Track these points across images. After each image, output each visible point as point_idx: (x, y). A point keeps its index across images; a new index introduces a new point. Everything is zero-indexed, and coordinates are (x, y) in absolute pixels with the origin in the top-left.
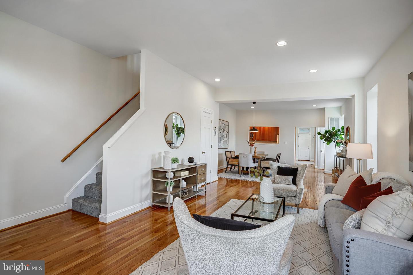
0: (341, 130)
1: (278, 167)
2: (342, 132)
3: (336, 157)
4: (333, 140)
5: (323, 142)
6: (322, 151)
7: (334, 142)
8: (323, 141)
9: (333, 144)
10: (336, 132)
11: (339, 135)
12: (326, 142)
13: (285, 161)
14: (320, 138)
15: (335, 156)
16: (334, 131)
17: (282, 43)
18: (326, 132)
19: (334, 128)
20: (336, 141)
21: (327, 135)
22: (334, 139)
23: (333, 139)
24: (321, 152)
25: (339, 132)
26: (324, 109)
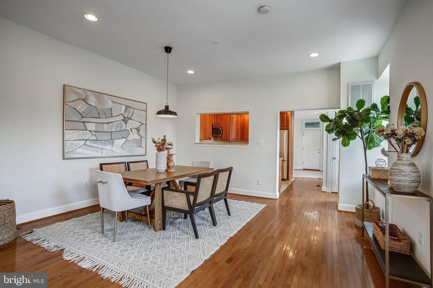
0: (379, 106)
2: (382, 112)
3: (365, 180)
4: (360, 134)
5: (334, 140)
6: (334, 158)
7: (362, 138)
8: (333, 135)
9: (357, 143)
10: (368, 111)
11: (375, 119)
12: (341, 139)
13: (259, 179)
14: (326, 130)
15: (363, 175)
16: (361, 111)
18: (342, 115)
19: (361, 103)
20: (365, 136)
21: (345, 121)
22: (361, 131)
23: (358, 130)
24: (333, 160)
25: (374, 110)
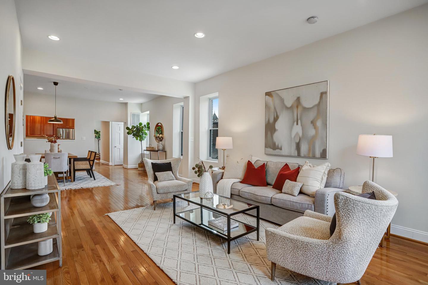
1: (152, 163)
2: (147, 128)
10: (143, 127)
16: (140, 127)
17: (200, 35)
18: (134, 127)
19: (140, 124)
24: (115, 148)
26: (126, 104)
